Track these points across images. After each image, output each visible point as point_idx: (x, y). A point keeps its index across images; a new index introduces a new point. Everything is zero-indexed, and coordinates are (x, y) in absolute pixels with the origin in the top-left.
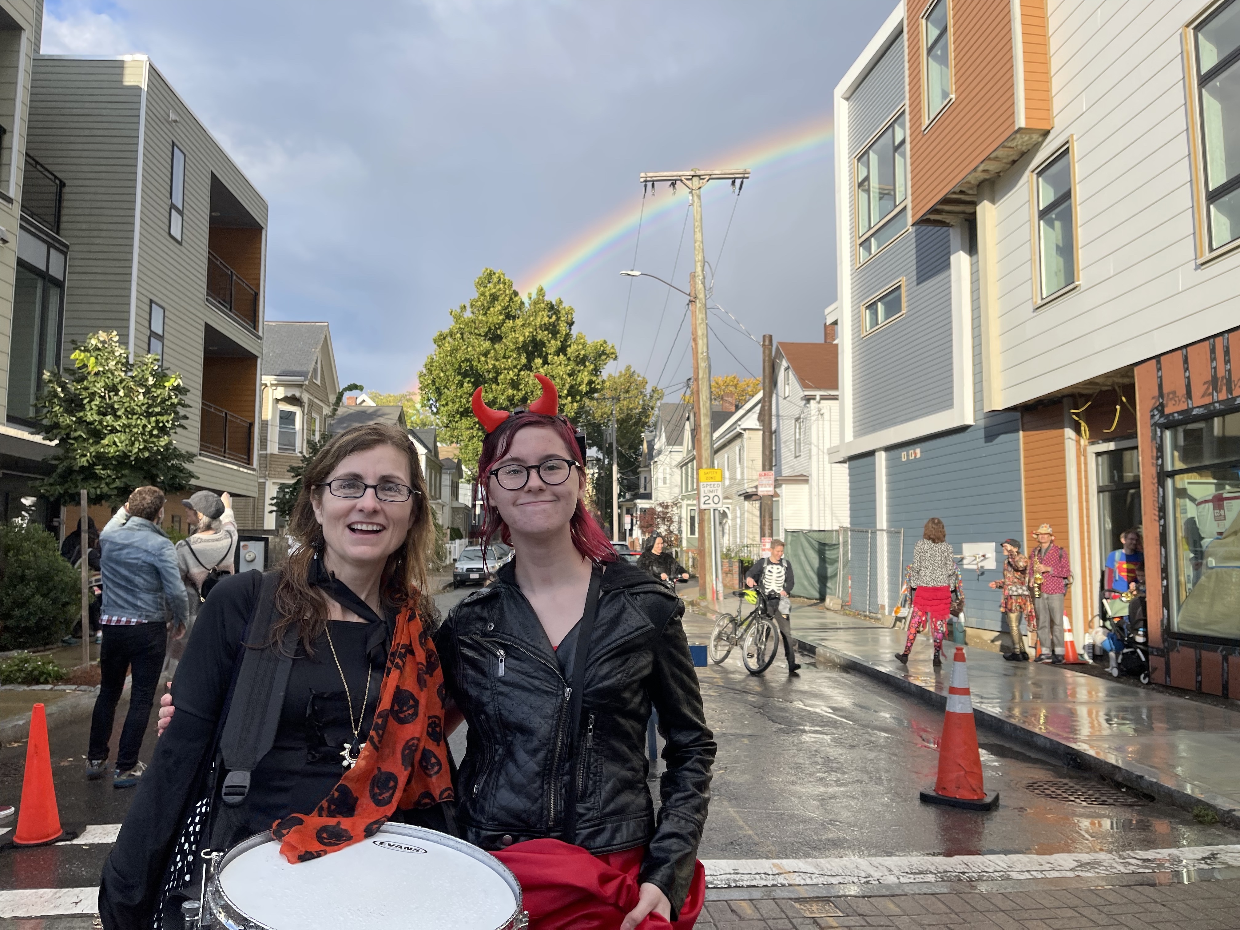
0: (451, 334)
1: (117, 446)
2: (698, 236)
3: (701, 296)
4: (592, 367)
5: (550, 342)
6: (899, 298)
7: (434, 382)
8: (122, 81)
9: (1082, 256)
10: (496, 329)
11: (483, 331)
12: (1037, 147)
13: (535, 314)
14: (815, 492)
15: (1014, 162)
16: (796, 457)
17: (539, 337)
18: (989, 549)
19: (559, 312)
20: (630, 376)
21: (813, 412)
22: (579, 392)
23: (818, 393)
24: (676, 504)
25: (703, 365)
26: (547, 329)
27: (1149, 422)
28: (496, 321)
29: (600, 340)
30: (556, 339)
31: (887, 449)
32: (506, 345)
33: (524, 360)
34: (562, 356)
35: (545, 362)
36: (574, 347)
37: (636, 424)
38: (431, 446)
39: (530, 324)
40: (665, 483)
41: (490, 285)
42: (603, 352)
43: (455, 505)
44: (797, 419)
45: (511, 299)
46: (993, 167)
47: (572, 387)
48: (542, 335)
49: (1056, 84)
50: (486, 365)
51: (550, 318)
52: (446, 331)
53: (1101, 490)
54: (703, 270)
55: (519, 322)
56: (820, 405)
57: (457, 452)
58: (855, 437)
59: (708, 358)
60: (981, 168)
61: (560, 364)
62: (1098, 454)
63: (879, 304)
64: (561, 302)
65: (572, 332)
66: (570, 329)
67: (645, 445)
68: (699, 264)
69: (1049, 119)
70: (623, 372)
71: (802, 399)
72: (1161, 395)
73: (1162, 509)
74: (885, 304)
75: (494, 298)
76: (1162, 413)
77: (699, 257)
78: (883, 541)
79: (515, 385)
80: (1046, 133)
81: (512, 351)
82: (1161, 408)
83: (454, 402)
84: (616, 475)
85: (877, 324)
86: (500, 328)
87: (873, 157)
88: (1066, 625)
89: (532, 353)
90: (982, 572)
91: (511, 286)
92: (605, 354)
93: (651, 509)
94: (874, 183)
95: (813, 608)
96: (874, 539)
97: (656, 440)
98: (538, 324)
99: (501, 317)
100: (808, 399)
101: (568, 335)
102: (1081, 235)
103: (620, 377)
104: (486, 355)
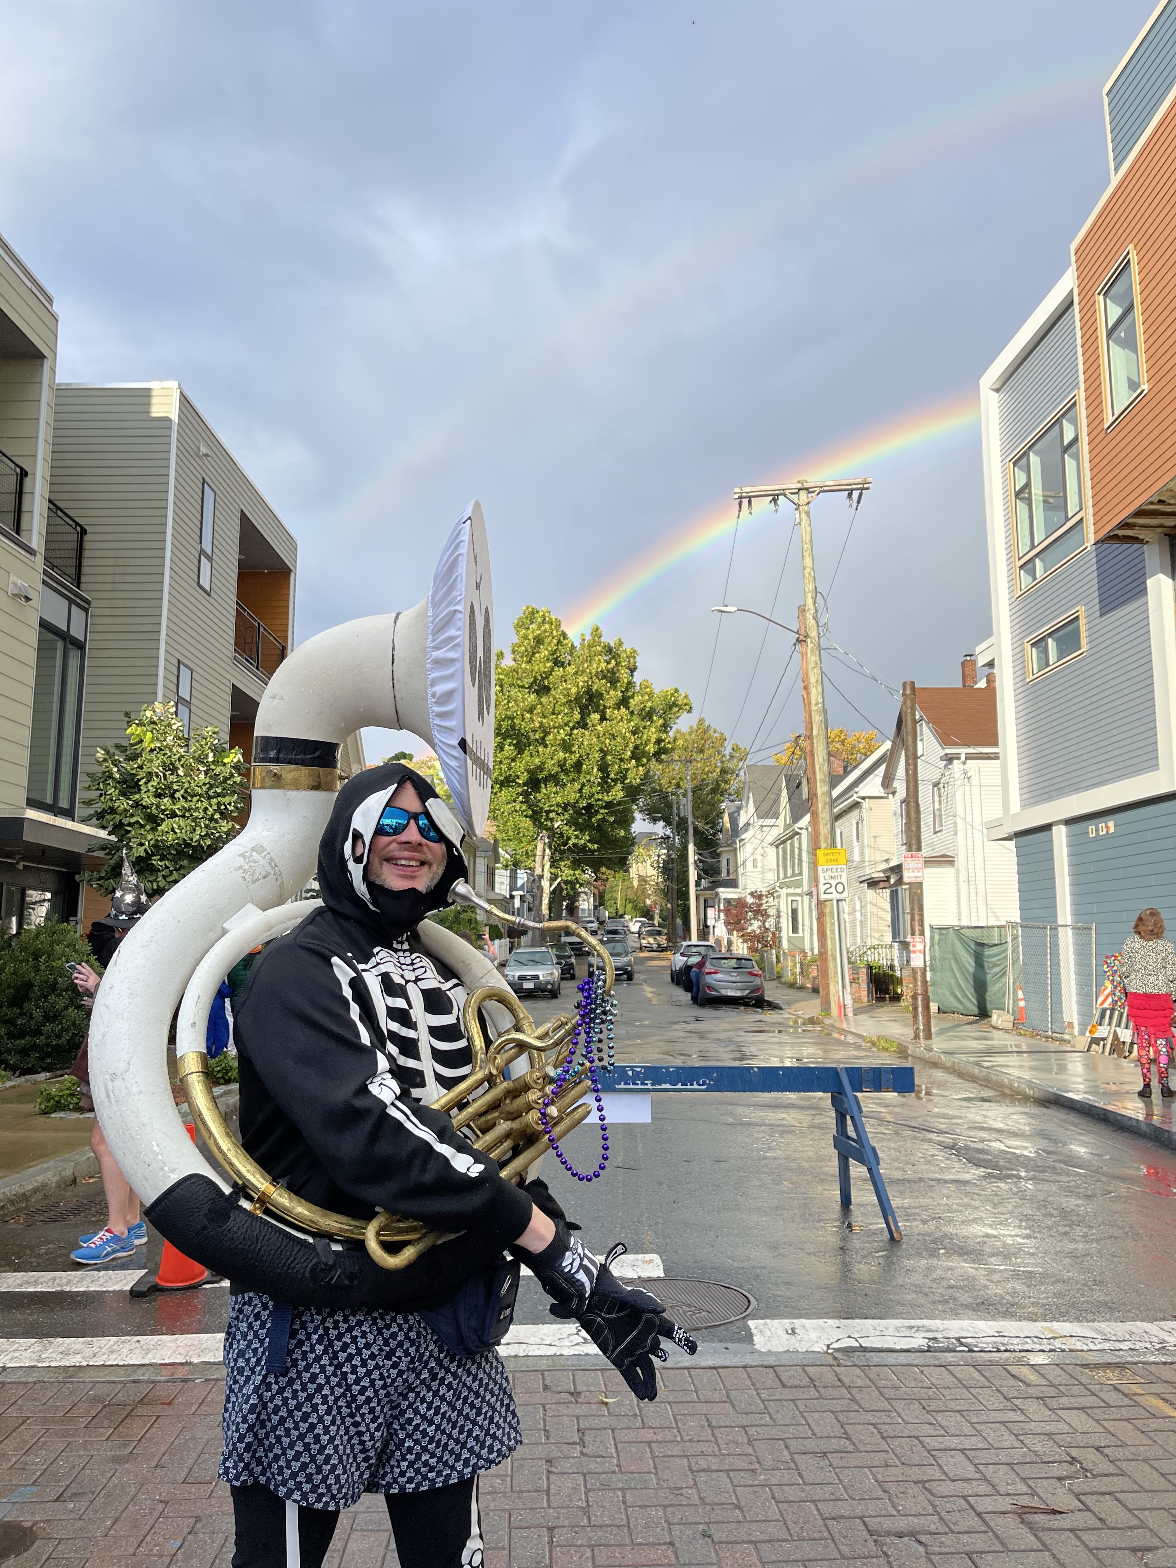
1: (176, 833)
2: (808, 562)
3: (813, 634)
4: (661, 721)
5: (608, 693)
6: (1077, 631)
8: (149, 412)
10: (543, 679)
11: (527, 682)
13: (590, 659)
14: (963, 878)
16: (935, 833)
17: (595, 687)
19: (619, 656)
20: (703, 731)
21: (957, 776)
22: (645, 754)
23: (963, 751)
24: (772, 894)
25: (817, 718)
26: (604, 677)
28: (542, 669)
29: (670, 688)
30: (615, 689)
31: (1068, 822)
32: (555, 698)
33: (577, 716)
34: (623, 710)
35: (603, 718)
36: (638, 698)
37: (713, 791)
39: (583, 671)
40: (755, 866)
41: (534, 626)
42: (674, 703)
44: (936, 785)
45: (559, 642)
47: (636, 747)
48: (599, 685)
50: (531, 724)
51: (608, 663)
54: (815, 603)
55: (571, 670)
56: (966, 767)
57: (494, 830)
58: (1023, 807)
59: (825, 711)
61: (622, 720)
63: (1050, 640)
64: (621, 643)
65: (635, 679)
66: (632, 676)
67: (726, 818)
68: (809, 595)
70: (695, 727)
71: (941, 759)
74: (1057, 640)
75: (539, 641)
77: (811, 587)
78: (1067, 939)
79: (566, 746)
81: (564, 704)
84: (692, 857)
85: (1048, 665)
86: (547, 678)
87: (1035, 460)
89: (586, 707)
91: (558, 626)
92: (677, 705)
93: (739, 900)
94: (1037, 491)
95: (975, 1026)
96: (1055, 937)
97: (742, 812)
98: (594, 671)
99: (549, 665)
100: (950, 759)
101: (630, 684)
103: (691, 734)
104: (531, 711)
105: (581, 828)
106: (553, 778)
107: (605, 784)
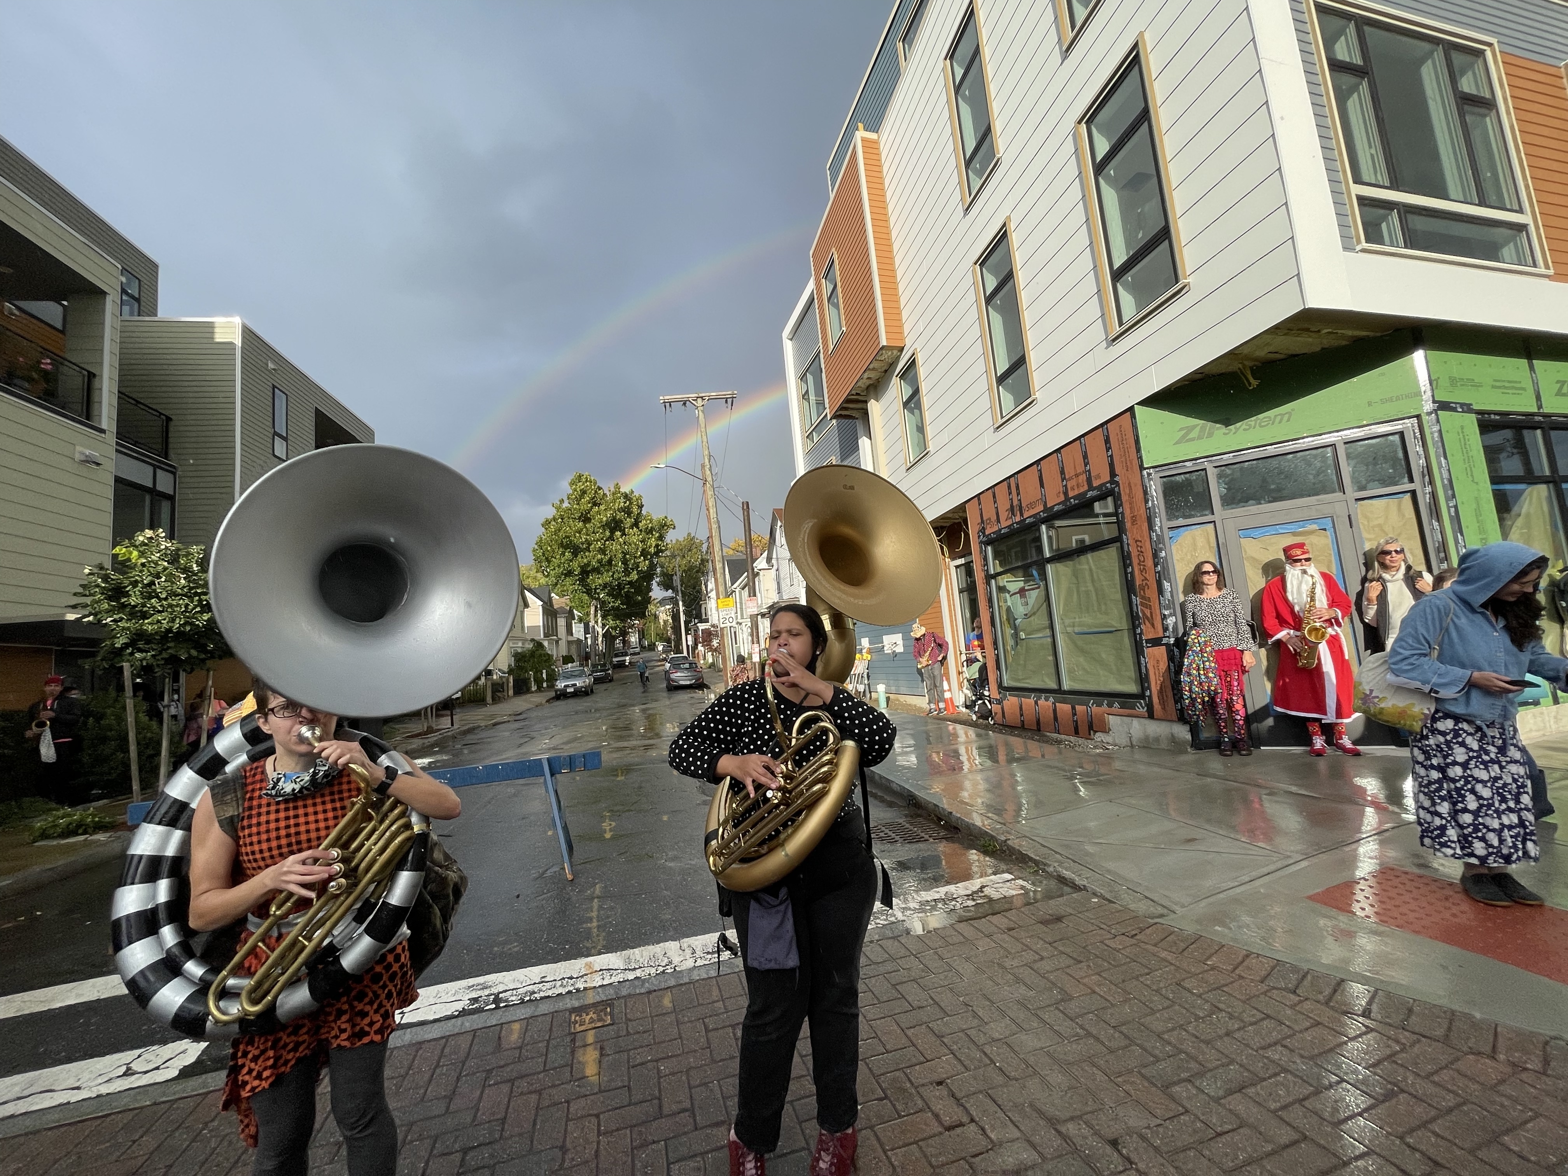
0: (554, 519)
1: (160, 624)
3: (709, 479)
4: (658, 535)
5: (626, 520)
7: (544, 554)
8: (212, 338)
9: (929, 431)
10: (586, 513)
11: (577, 515)
12: (898, 358)
13: (614, 501)
15: (886, 371)
17: (618, 517)
18: (898, 638)
19: (632, 499)
20: (691, 540)
22: (649, 553)
25: (714, 526)
26: (623, 511)
27: (977, 541)
28: (586, 508)
29: (663, 516)
30: (630, 517)
32: (594, 524)
33: (608, 533)
34: (635, 529)
35: (624, 534)
36: (644, 522)
38: (546, 600)
39: (610, 508)
41: (580, 484)
42: (665, 524)
43: (570, 638)
45: (596, 492)
46: (873, 375)
47: (643, 550)
48: (620, 516)
49: (905, 315)
50: (580, 540)
51: (625, 503)
52: (550, 517)
53: (961, 591)
54: (709, 462)
55: (602, 507)
57: (568, 602)
59: (718, 522)
60: (866, 376)
61: (634, 535)
62: (957, 567)
64: (632, 492)
65: (642, 512)
66: (641, 510)
67: (703, 586)
68: (706, 457)
69: (903, 339)
70: (684, 538)
72: (982, 521)
73: (990, 601)
75: (584, 492)
76: (984, 533)
77: (706, 452)
79: (602, 551)
80: (902, 349)
81: (599, 527)
82: (983, 530)
83: (559, 566)
84: (682, 608)
86: (589, 513)
87: (810, 377)
88: (946, 686)
89: (614, 528)
90: (895, 654)
91: (595, 483)
92: (667, 526)
94: (811, 394)
98: (617, 508)
99: (590, 505)
101: (639, 514)
102: (928, 417)
103: (681, 541)
104: (580, 533)
105: (615, 597)
106: (596, 570)
107: (627, 572)
